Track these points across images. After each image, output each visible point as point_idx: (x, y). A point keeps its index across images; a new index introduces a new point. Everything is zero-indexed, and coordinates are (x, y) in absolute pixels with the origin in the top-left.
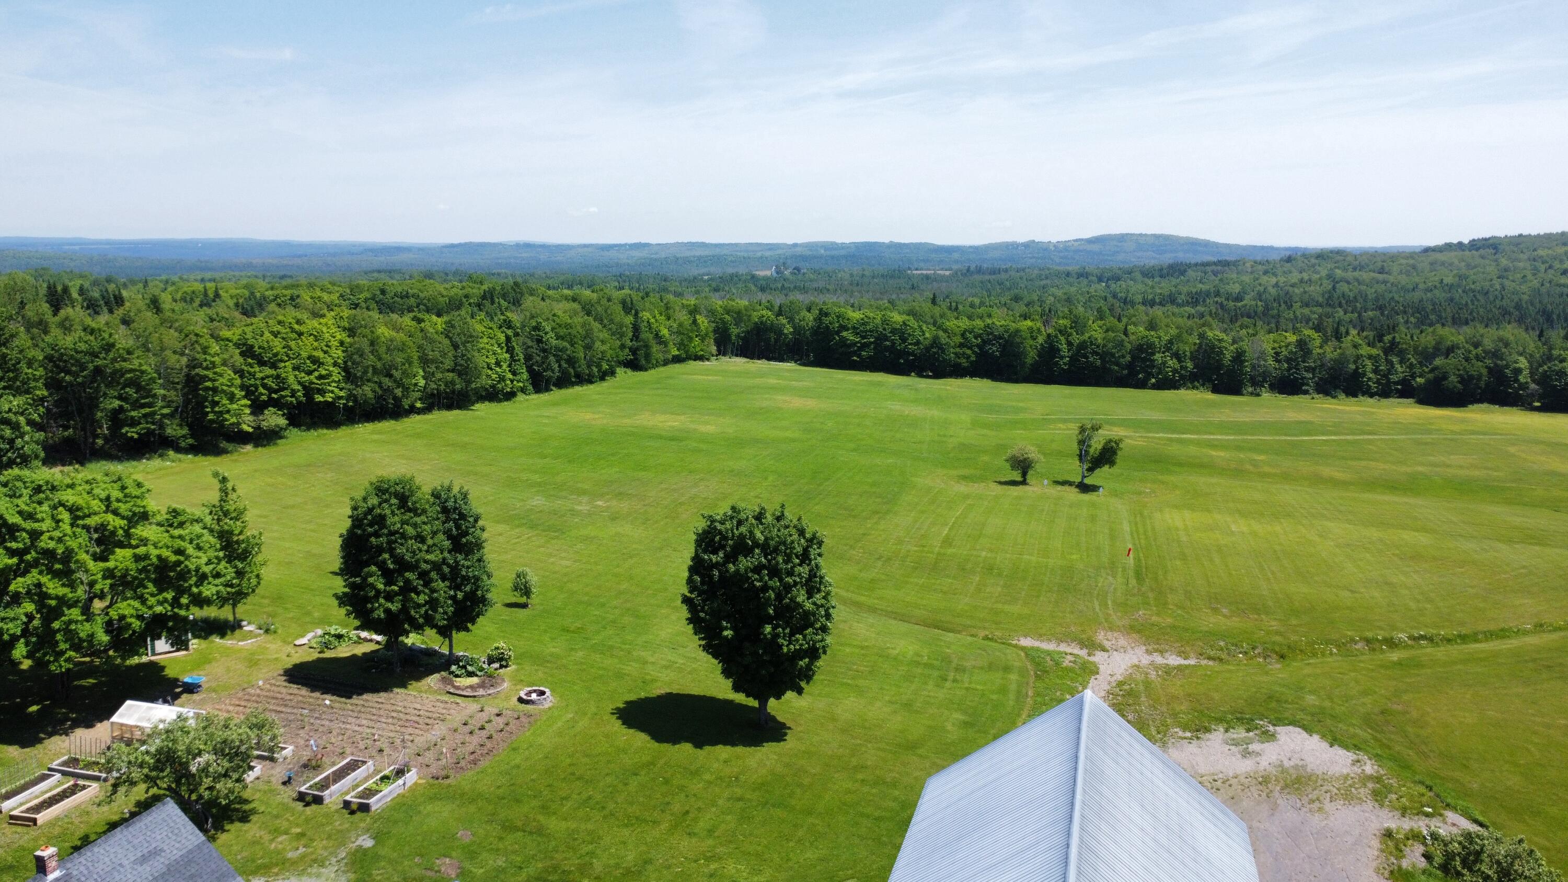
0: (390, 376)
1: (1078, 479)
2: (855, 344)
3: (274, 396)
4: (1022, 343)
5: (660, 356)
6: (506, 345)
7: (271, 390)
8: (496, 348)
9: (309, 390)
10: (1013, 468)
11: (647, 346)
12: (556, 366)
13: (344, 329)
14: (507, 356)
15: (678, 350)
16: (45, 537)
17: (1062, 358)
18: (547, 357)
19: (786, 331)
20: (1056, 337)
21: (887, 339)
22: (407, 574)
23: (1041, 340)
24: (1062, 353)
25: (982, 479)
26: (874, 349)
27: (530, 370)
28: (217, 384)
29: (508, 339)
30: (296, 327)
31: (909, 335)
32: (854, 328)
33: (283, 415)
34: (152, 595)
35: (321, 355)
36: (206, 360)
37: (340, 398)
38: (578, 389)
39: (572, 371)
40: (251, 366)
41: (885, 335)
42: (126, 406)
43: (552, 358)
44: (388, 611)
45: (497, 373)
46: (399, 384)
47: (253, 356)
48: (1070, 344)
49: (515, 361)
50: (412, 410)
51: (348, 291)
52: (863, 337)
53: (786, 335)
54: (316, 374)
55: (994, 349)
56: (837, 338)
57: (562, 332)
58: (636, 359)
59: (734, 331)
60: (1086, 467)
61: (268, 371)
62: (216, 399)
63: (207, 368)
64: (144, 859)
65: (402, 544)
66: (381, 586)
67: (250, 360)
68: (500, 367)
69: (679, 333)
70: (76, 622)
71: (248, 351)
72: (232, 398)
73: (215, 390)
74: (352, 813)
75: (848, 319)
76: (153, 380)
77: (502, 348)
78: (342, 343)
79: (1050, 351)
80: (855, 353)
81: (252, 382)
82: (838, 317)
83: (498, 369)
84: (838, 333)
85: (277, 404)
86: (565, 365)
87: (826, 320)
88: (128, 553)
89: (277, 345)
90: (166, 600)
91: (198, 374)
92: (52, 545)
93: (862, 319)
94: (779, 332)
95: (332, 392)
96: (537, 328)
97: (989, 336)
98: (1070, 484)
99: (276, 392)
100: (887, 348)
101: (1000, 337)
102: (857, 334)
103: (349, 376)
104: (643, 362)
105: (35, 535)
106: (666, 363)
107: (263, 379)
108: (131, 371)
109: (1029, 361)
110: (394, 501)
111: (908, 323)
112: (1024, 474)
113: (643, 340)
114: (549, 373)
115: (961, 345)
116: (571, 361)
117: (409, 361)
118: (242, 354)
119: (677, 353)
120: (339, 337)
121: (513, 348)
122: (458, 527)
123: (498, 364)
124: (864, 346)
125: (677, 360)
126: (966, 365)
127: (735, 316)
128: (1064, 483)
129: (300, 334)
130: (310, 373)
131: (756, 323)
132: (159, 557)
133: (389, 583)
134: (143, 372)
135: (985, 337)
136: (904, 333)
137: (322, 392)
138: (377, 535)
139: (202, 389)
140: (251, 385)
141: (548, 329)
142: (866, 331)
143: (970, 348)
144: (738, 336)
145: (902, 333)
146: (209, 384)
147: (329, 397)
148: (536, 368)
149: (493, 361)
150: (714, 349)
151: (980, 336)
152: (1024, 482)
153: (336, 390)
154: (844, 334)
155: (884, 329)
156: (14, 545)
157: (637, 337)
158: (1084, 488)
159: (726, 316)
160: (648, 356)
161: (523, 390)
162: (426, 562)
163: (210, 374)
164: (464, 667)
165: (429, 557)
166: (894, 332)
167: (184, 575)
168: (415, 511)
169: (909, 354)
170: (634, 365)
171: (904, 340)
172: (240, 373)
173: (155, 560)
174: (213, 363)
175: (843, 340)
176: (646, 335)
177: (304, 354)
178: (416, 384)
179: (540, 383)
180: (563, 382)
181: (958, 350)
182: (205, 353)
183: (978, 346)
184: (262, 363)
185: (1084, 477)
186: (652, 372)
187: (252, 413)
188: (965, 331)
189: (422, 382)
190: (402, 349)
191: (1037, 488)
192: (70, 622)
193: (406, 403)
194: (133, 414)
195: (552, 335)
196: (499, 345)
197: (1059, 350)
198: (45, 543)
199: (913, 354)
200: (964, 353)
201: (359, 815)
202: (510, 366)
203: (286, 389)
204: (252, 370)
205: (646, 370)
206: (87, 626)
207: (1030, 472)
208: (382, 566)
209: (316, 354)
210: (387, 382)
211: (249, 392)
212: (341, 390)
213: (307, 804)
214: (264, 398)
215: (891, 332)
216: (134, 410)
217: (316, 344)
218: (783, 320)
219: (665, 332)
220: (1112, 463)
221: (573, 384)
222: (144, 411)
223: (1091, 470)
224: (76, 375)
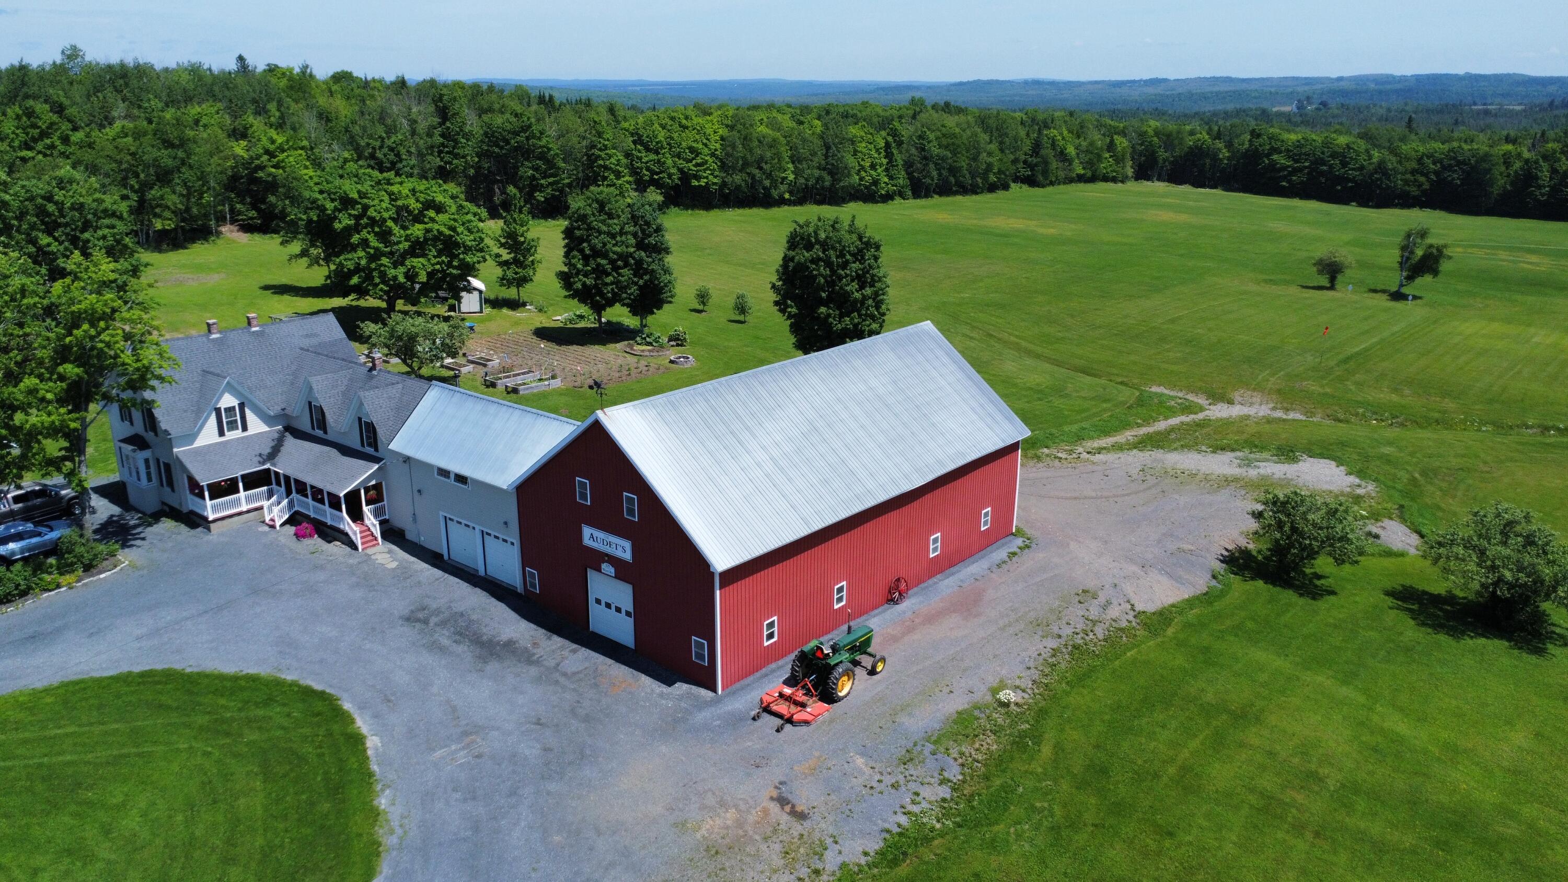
0: (761, 168)
1: (1394, 289)
2: (1284, 168)
3: (656, 177)
4: (1490, 169)
5: (1062, 174)
6: (885, 151)
7: (653, 173)
8: (873, 152)
9: (685, 176)
10: (1320, 272)
11: (1046, 163)
12: (935, 174)
13: (727, 126)
14: (885, 161)
15: (1084, 168)
16: (372, 209)
17: (1540, 187)
18: (927, 165)
19: (1221, 156)
20: (1536, 162)
21: (1323, 162)
22: (599, 260)
23: (1518, 165)
24: (1540, 182)
25: (1287, 283)
26: (1308, 174)
27: (910, 175)
28: (607, 163)
29: (888, 145)
30: (684, 121)
31: (1351, 158)
32: (1288, 151)
33: (661, 194)
34: (435, 257)
35: (700, 146)
36: (600, 142)
37: (714, 184)
38: (959, 198)
39: (952, 180)
40: (640, 151)
41: (1322, 159)
42: (537, 176)
43: (932, 166)
44: (584, 284)
45: (871, 175)
46: (769, 176)
47: (642, 144)
48: (1554, 171)
49: (893, 166)
50: (781, 202)
51: (798, 112)
52: (1296, 161)
53: (1221, 160)
54: (694, 162)
55: (1456, 177)
56: (1267, 162)
57: (944, 142)
58: (1033, 175)
59: (1162, 154)
60: (1405, 274)
61: (653, 156)
62: (606, 174)
63: (600, 150)
64: (307, 336)
65: (597, 238)
66: (579, 266)
67: (639, 147)
68: (876, 170)
69: (1087, 151)
70: (385, 266)
71: (638, 141)
72: (618, 175)
73: (606, 168)
74: (508, 393)
75: (1283, 141)
76: (557, 155)
77: (879, 154)
78: (722, 138)
79: (1528, 177)
80: (1284, 178)
81: (639, 165)
82: (1270, 138)
83: (873, 172)
84: (1268, 155)
85: (658, 184)
86: (945, 173)
87: (1257, 142)
88: (421, 226)
89: (662, 135)
90: (443, 261)
91: (593, 154)
92: (374, 214)
93: (1298, 141)
94: (1214, 157)
95: (707, 178)
96: (920, 137)
97: (1454, 161)
98: (1384, 291)
99: (657, 174)
100: (1322, 173)
101: (1464, 163)
102: (1289, 157)
103: (723, 167)
104: (1040, 178)
105: (366, 208)
106: (1070, 181)
107: (647, 162)
108: (541, 147)
109: (1496, 190)
110: (595, 205)
111: (1352, 146)
112: (1333, 280)
113: (1042, 157)
114: (928, 181)
115: (1413, 172)
116: (953, 170)
117: (778, 156)
118: (634, 142)
119: (1082, 172)
120: (721, 132)
121: (893, 154)
122: (643, 231)
123: (873, 166)
124: (1295, 171)
125: (1081, 179)
126: (1417, 193)
127: (1164, 138)
128: (1375, 291)
129: (685, 127)
130: (691, 161)
131: (1190, 148)
132: (438, 230)
133: (586, 264)
134: (549, 149)
135: (1446, 162)
136: (1345, 157)
137: (697, 178)
138: (579, 228)
139: (597, 167)
140: (638, 168)
141: (932, 136)
142: (1300, 155)
143: (1426, 175)
144: (1164, 160)
145: (1343, 156)
146: (601, 162)
147: (703, 182)
148: (915, 174)
149: (868, 164)
150: (1130, 172)
151: (1441, 161)
152: (1332, 287)
153: (711, 177)
154: (1275, 157)
155: (1323, 153)
156: (353, 212)
157: (1037, 154)
158: (1398, 296)
159: (1155, 139)
160: (1045, 173)
161: (902, 195)
162: (614, 253)
163: (603, 154)
164: (645, 339)
165: (616, 249)
166: (1334, 155)
167: (457, 245)
168: (610, 216)
169: (1349, 180)
170: (1031, 182)
171: (1344, 164)
172: (628, 155)
173: (436, 232)
174: (605, 146)
175: (1273, 164)
176: (1047, 152)
177: (684, 144)
178: (784, 179)
179: (919, 190)
180: (944, 190)
181: (1408, 176)
182: (600, 137)
183: (1436, 173)
184: (648, 149)
185: (1401, 285)
186: (1050, 189)
187: (636, 190)
188: (1423, 154)
189: (791, 177)
190: (773, 144)
191: (1345, 293)
192: (382, 265)
193: (775, 194)
194: (542, 182)
195: (935, 143)
196: (877, 150)
197: (1537, 178)
198: (371, 212)
199: (1353, 180)
200: (1416, 180)
201: (512, 395)
202: (887, 170)
203: (663, 172)
204: (639, 155)
205: (1043, 186)
206: (393, 271)
207: (1340, 277)
208: (581, 251)
209: (695, 145)
210: (756, 172)
211: (634, 172)
212: (716, 177)
213: (488, 387)
214: (647, 178)
215: (1331, 156)
216: (543, 178)
217: (697, 137)
218: (1220, 145)
219: (1071, 150)
220: (1435, 272)
221: (955, 193)
222: (551, 180)
223: (1410, 278)
224: (501, 148)
